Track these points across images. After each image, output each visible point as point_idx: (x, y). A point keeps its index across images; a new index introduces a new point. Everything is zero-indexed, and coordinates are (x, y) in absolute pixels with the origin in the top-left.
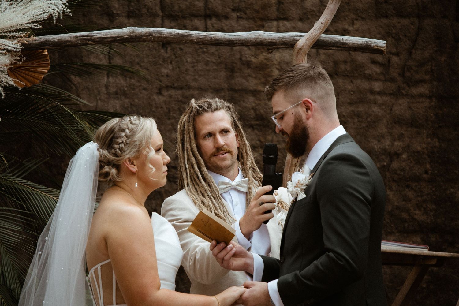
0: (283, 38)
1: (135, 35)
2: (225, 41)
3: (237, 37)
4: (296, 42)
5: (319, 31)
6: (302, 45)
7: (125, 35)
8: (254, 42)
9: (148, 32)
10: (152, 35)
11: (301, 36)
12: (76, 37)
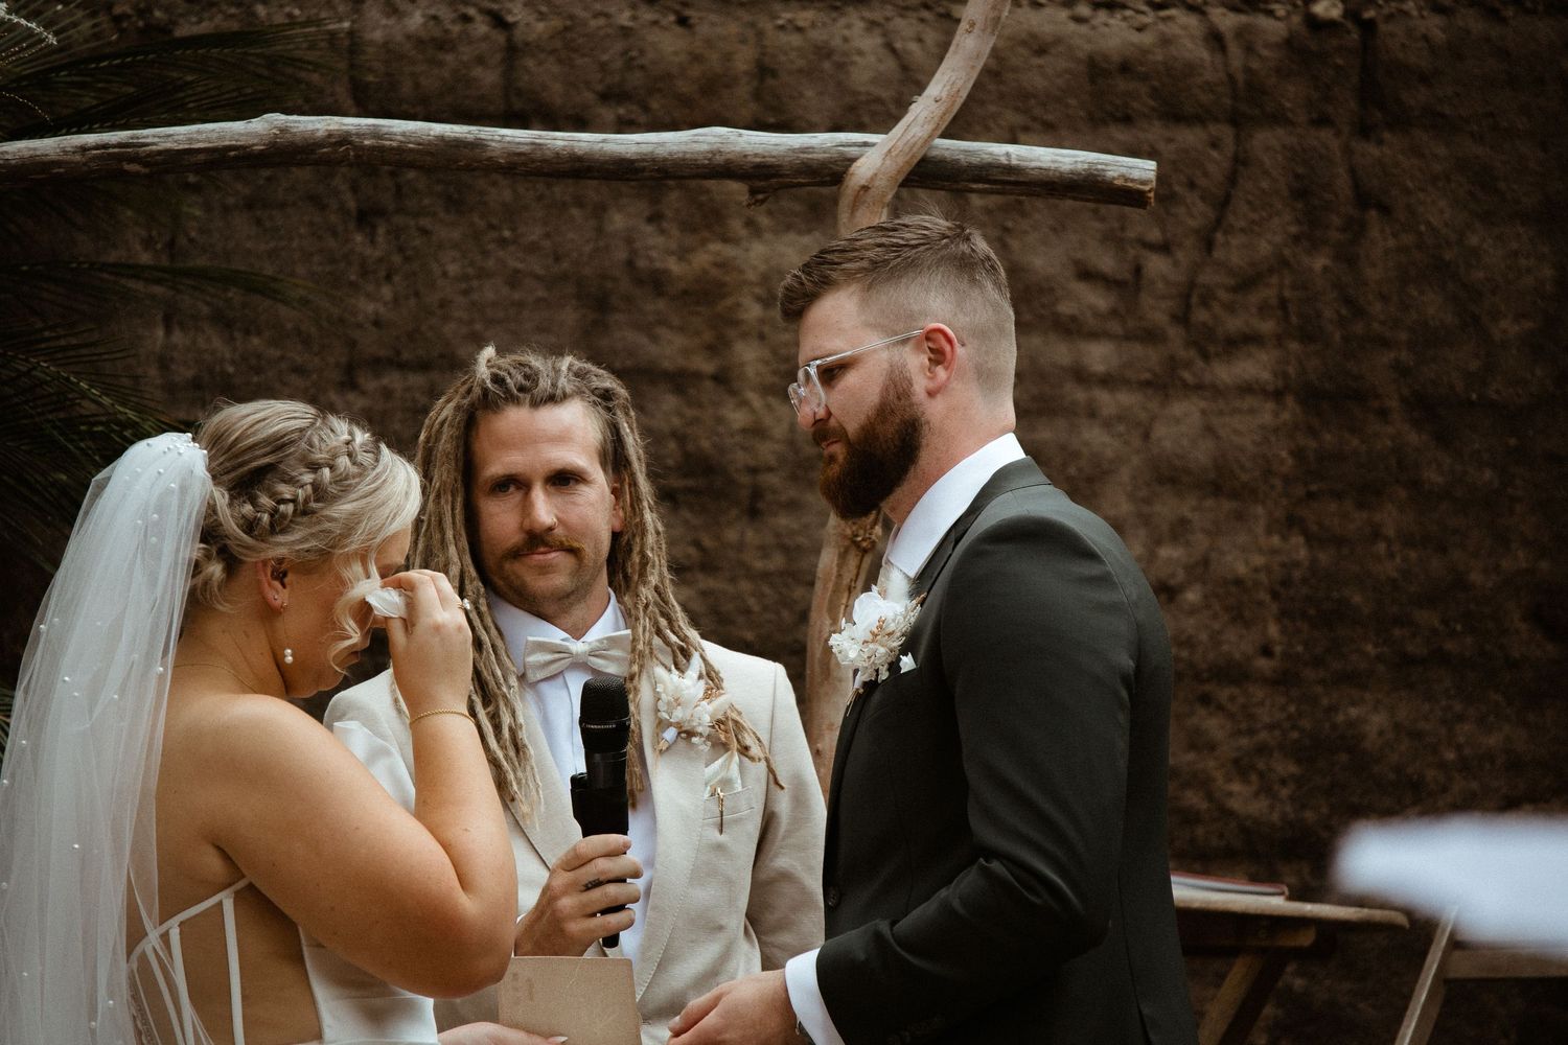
0: (804, 150)
1: (292, 143)
2: (606, 162)
3: (645, 149)
4: (850, 166)
5: (929, 128)
6: (869, 174)
7: (255, 141)
8: (703, 166)
9: (337, 130)
10: (350, 143)
11: (865, 144)
12: (84, 149)
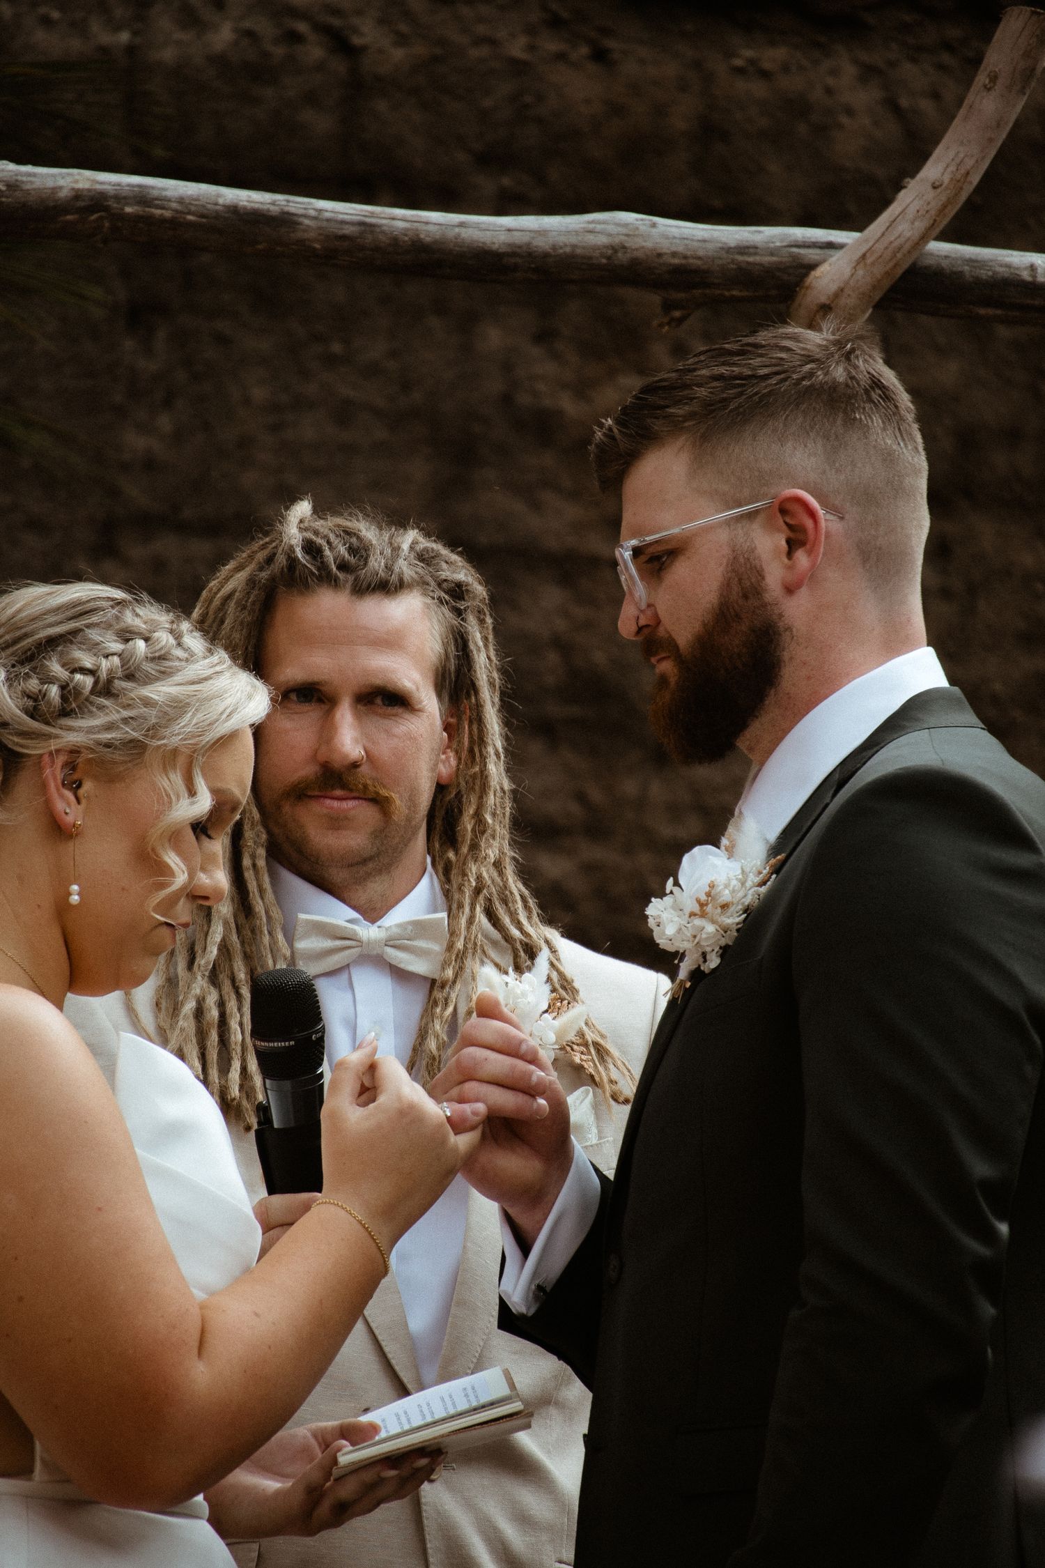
3: (519, 238)
4: (806, 275)
5: (921, 225)
6: (833, 287)
9: (89, 190)
10: (105, 209)
11: (831, 245)
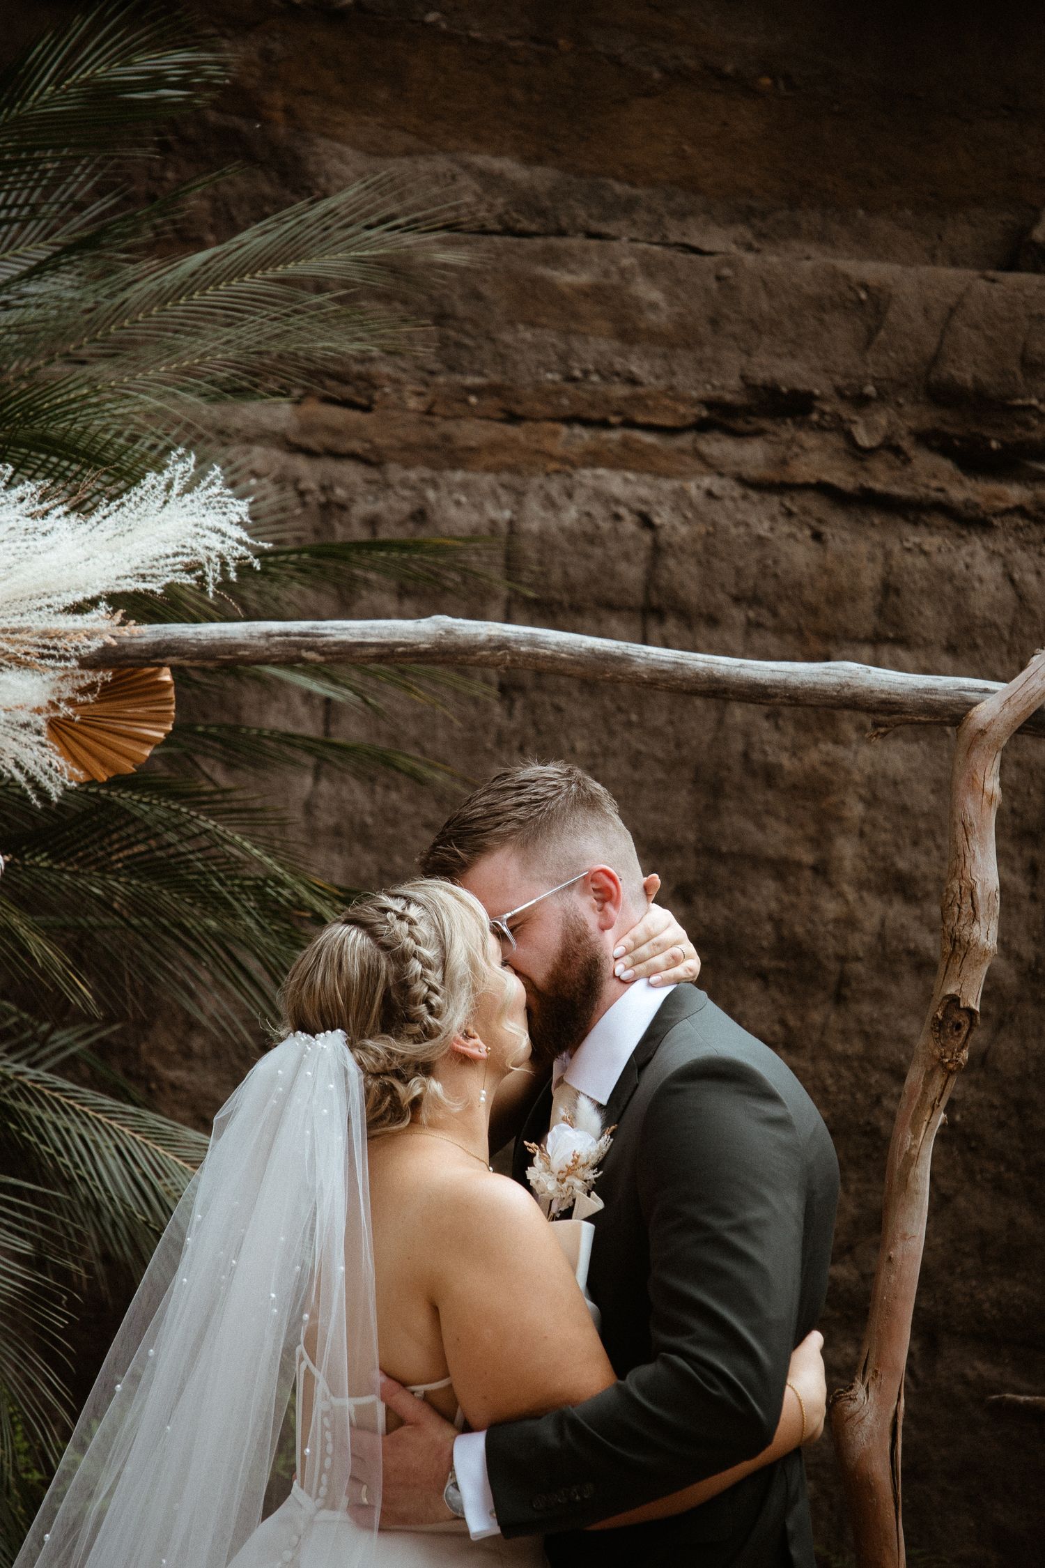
0: (928, 691)
1: (456, 644)
2: (741, 686)
4: (971, 709)
6: (988, 719)
7: (423, 639)
8: (832, 697)
9: (499, 636)
10: (508, 648)
11: (986, 691)
12: (269, 635)
